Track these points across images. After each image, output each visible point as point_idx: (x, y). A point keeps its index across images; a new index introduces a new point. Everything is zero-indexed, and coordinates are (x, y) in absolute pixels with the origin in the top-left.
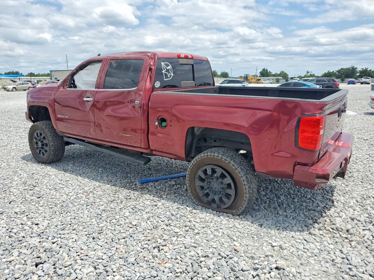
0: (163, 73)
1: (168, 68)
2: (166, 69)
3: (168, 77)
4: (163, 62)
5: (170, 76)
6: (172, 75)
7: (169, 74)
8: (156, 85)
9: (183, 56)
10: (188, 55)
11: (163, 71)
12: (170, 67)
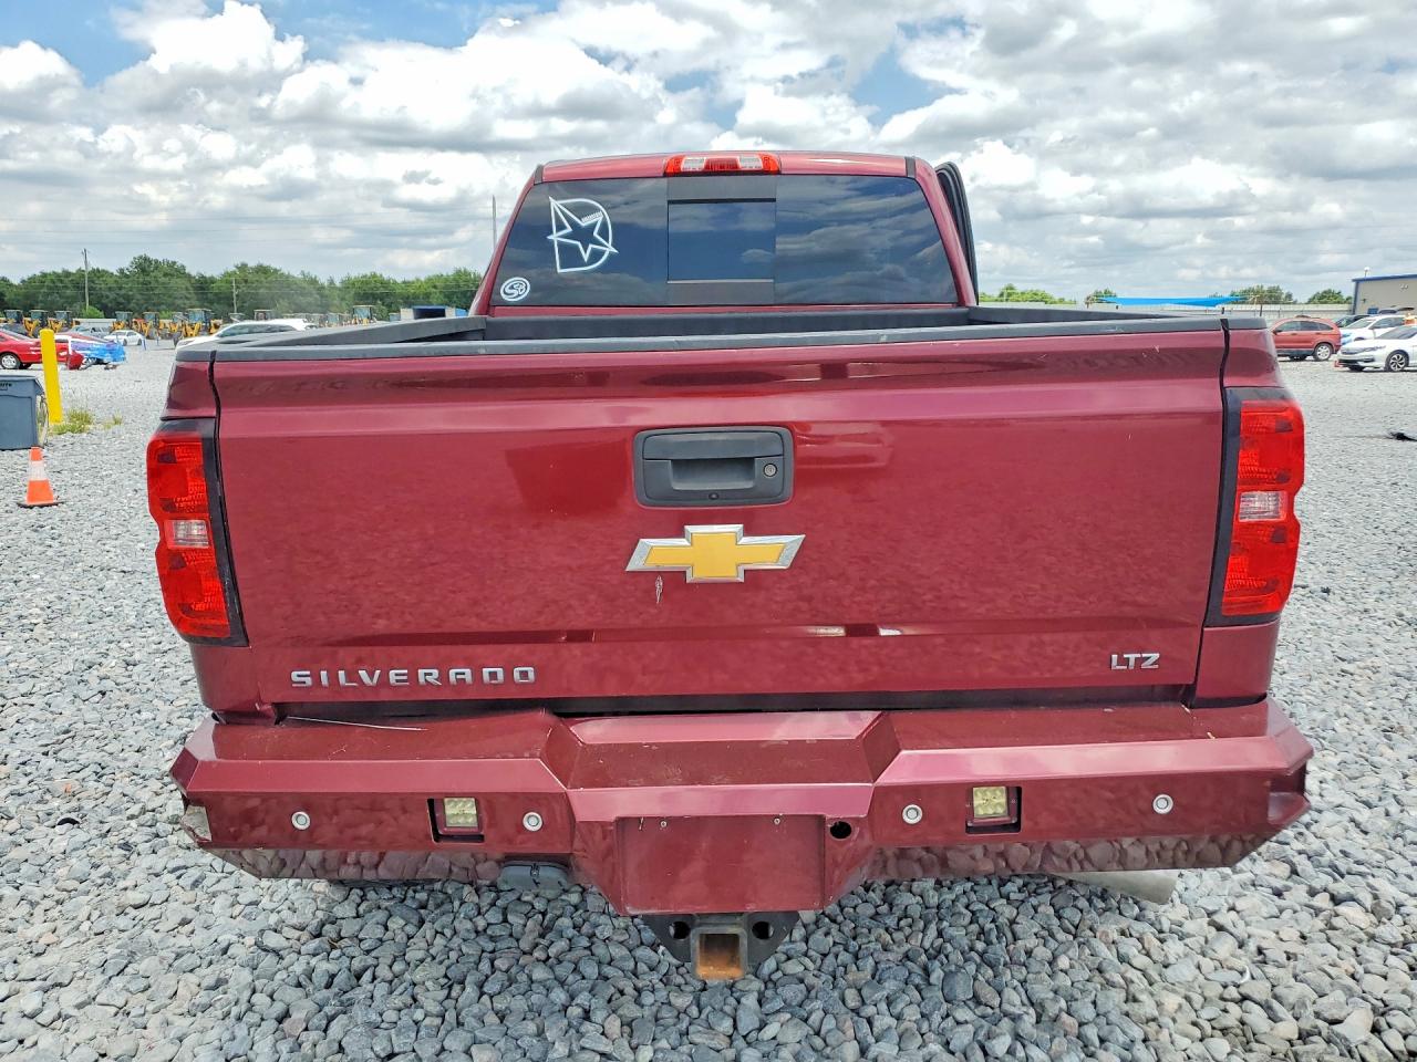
0: (552, 241)
1: (585, 222)
2: (573, 224)
3: (582, 258)
4: (556, 199)
5: (596, 255)
6: (609, 249)
7: (591, 246)
8: (508, 291)
9: (697, 164)
10: (735, 161)
11: (555, 237)
12: (600, 219)
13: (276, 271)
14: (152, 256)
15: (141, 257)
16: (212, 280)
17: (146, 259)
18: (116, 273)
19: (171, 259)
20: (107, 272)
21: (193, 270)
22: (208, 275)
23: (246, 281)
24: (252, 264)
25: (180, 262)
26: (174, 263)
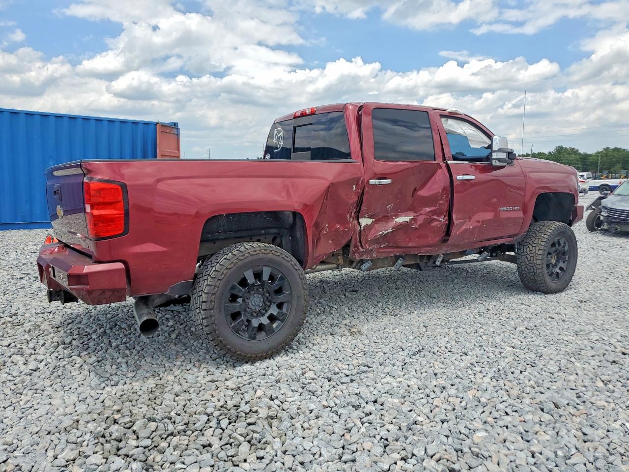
2: (277, 136)
6: (282, 143)
7: (279, 143)
11: (274, 140)
12: (281, 134)
13: (624, 150)
14: (564, 146)
15: (559, 147)
16: (590, 155)
17: (562, 148)
18: (547, 154)
19: (572, 147)
20: (544, 153)
21: (581, 151)
22: (588, 153)
23: (607, 156)
24: (612, 147)
25: (576, 148)
26: (574, 149)
